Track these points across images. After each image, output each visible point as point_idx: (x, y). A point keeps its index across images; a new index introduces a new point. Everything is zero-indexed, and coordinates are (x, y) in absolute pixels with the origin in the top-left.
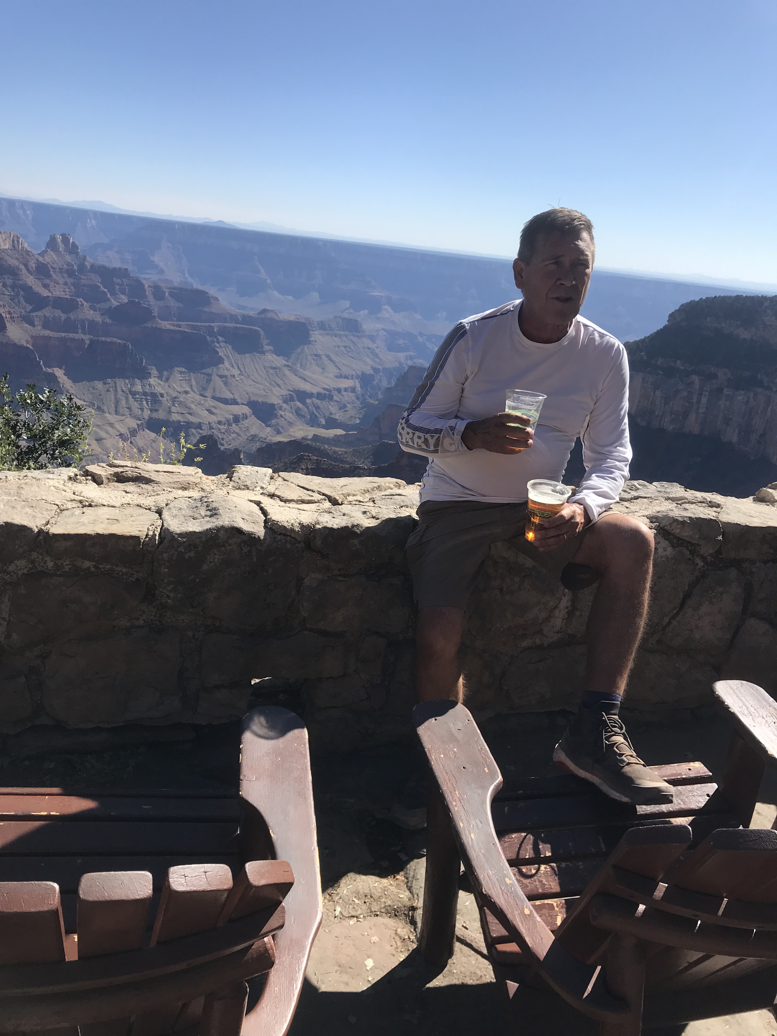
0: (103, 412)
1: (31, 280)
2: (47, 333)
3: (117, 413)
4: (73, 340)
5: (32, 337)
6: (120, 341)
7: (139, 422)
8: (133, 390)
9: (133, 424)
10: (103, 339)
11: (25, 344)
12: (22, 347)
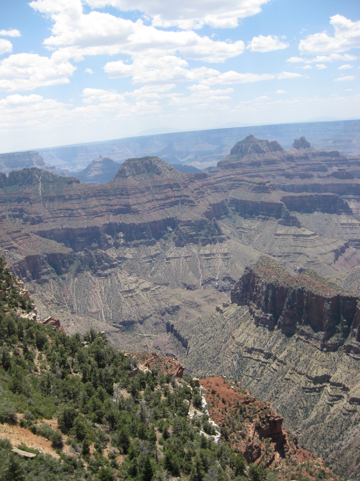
0: (325, 237)
1: (284, 166)
2: (292, 194)
3: (333, 237)
4: (306, 197)
5: (284, 197)
6: (333, 194)
7: (345, 242)
8: (342, 222)
9: (341, 243)
10: (323, 194)
11: (280, 202)
12: (277, 204)
